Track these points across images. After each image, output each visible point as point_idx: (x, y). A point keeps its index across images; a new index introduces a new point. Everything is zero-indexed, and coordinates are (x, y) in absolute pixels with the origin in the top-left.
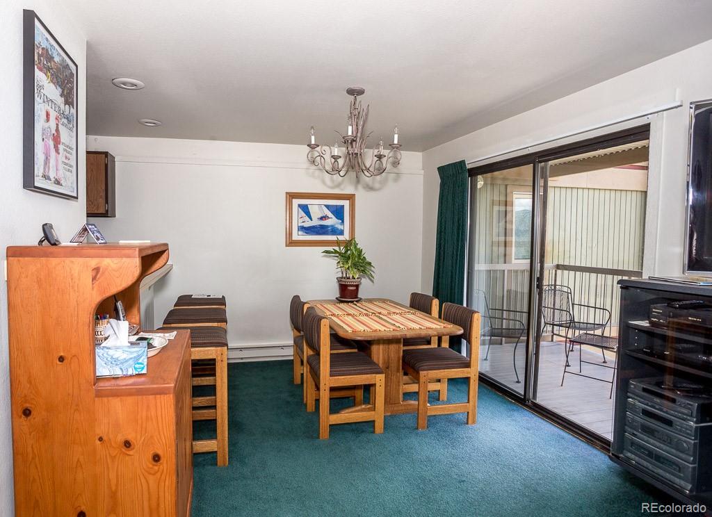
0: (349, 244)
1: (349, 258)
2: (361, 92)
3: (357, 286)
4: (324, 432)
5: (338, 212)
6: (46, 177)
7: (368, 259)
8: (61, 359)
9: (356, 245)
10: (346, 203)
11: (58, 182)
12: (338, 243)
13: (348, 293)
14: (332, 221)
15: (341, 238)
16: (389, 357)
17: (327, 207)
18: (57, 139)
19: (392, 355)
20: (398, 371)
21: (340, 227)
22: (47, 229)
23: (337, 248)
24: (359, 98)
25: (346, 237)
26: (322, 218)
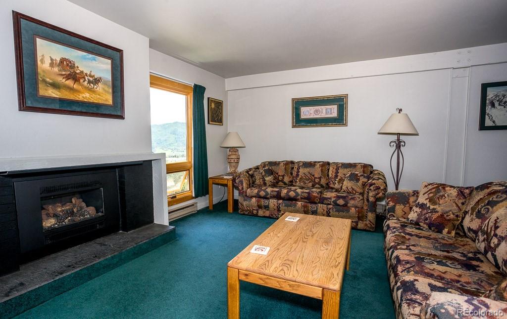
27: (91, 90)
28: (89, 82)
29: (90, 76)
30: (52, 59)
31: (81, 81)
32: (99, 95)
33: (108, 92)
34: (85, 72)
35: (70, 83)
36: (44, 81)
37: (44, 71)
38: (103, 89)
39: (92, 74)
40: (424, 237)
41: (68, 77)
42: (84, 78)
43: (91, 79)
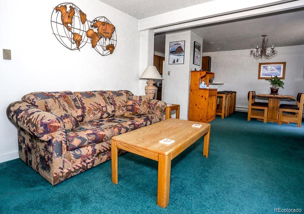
2: (266, 36)
4: (249, 119)
6: (196, 62)
8: (196, 84)
11: (197, 63)
16: (274, 106)
18: (197, 57)
22: (195, 69)
24: (265, 37)
40: (90, 129)
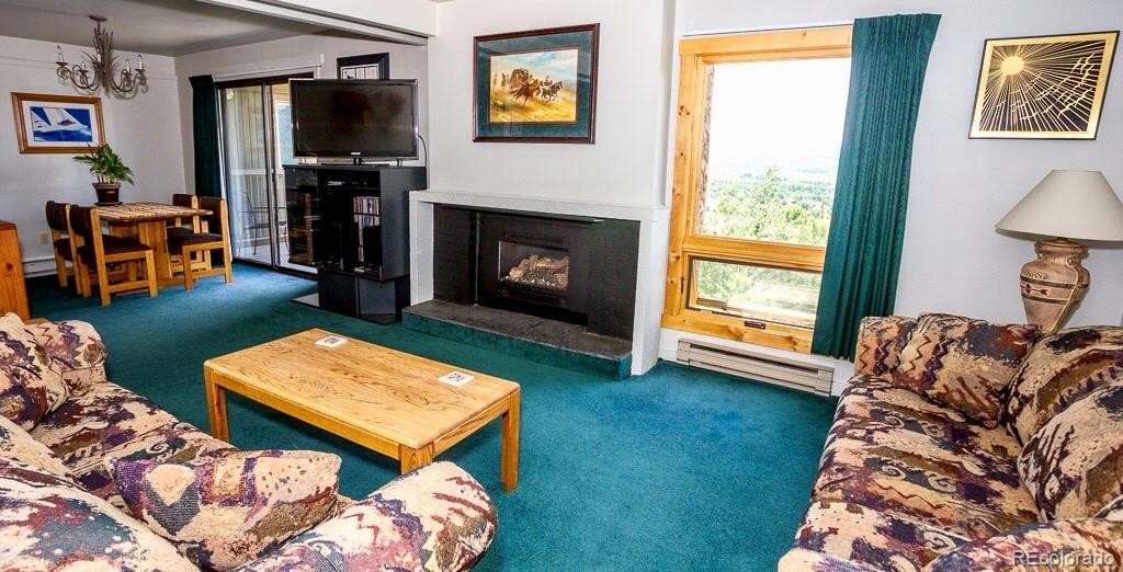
0: (100, 150)
1: (104, 164)
3: (117, 190)
5: (83, 116)
7: (125, 165)
9: (110, 151)
10: (91, 108)
12: (90, 149)
13: (107, 196)
14: (76, 126)
15: (92, 144)
17: (68, 110)
19: (158, 239)
20: (165, 251)
21: (87, 133)
23: (90, 155)
25: (95, 143)
26: (63, 123)
27: (545, 104)
28: (545, 93)
29: (547, 84)
30: (504, 76)
31: (535, 94)
32: (557, 109)
33: (571, 102)
34: (540, 80)
35: (521, 100)
36: (496, 104)
37: (496, 94)
38: (564, 99)
39: (549, 80)
41: (519, 94)
42: (538, 89)
43: (547, 88)
